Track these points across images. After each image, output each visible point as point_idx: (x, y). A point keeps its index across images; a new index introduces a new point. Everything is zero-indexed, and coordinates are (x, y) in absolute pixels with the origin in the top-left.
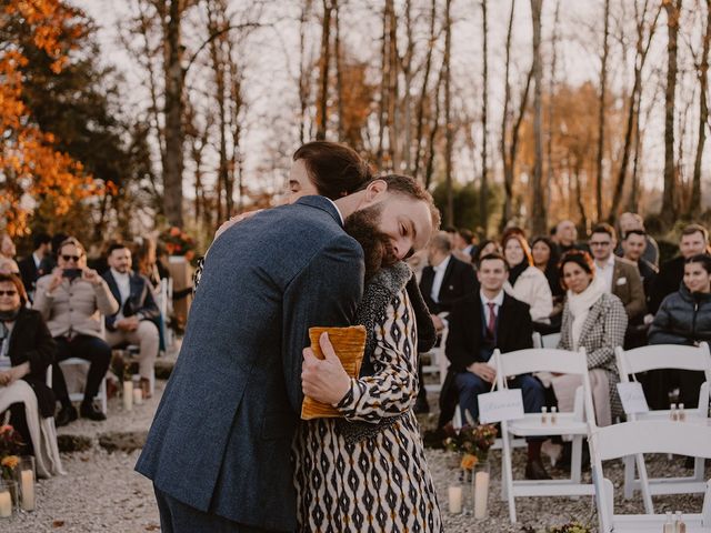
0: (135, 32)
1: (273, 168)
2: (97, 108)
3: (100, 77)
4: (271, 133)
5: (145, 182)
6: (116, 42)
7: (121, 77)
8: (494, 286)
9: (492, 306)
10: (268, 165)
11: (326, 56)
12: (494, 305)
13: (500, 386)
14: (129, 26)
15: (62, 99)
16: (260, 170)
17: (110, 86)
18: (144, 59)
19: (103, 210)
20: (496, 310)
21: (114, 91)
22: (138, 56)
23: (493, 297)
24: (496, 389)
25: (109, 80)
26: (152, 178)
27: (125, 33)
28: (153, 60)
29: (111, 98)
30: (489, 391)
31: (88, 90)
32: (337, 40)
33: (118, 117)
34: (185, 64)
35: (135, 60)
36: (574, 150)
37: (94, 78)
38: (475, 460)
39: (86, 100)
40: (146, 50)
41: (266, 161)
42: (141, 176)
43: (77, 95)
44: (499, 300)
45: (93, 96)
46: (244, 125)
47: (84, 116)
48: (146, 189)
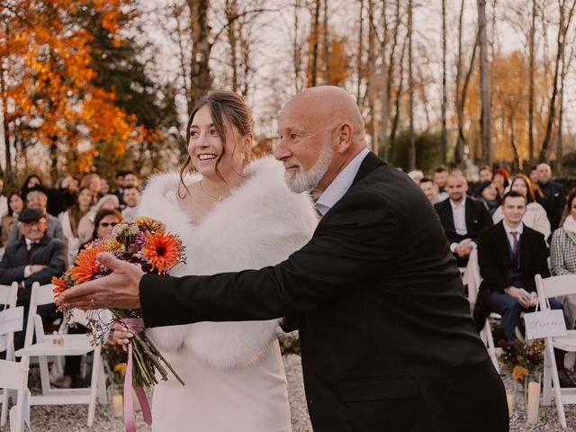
0: (170, 16)
1: (272, 118)
2: (138, 73)
3: (141, 49)
4: (270, 91)
5: (173, 130)
6: (154, 24)
7: (157, 50)
8: (517, 220)
9: (514, 234)
10: (268, 117)
11: (315, 33)
12: (516, 233)
13: (543, 306)
14: (164, 12)
15: (112, 66)
16: (262, 121)
17: (149, 57)
18: (175, 35)
19: (142, 151)
20: (518, 237)
21: (152, 60)
22: (171, 34)
23: (515, 227)
24: (539, 310)
25: (148, 53)
26: (178, 126)
27: (161, 17)
28: (183, 37)
29: (150, 65)
30: (534, 311)
31: (132, 59)
32: (325, 21)
33: (154, 80)
34: (211, 40)
35: (169, 37)
36: (509, 105)
37: (137, 51)
38: (526, 372)
39: (130, 67)
40: (177, 30)
41: (266, 113)
42: (170, 125)
43: (123, 63)
44: (520, 230)
45: (136, 64)
46: (251, 85)
47: (129, 79)
48: (174, 135)
